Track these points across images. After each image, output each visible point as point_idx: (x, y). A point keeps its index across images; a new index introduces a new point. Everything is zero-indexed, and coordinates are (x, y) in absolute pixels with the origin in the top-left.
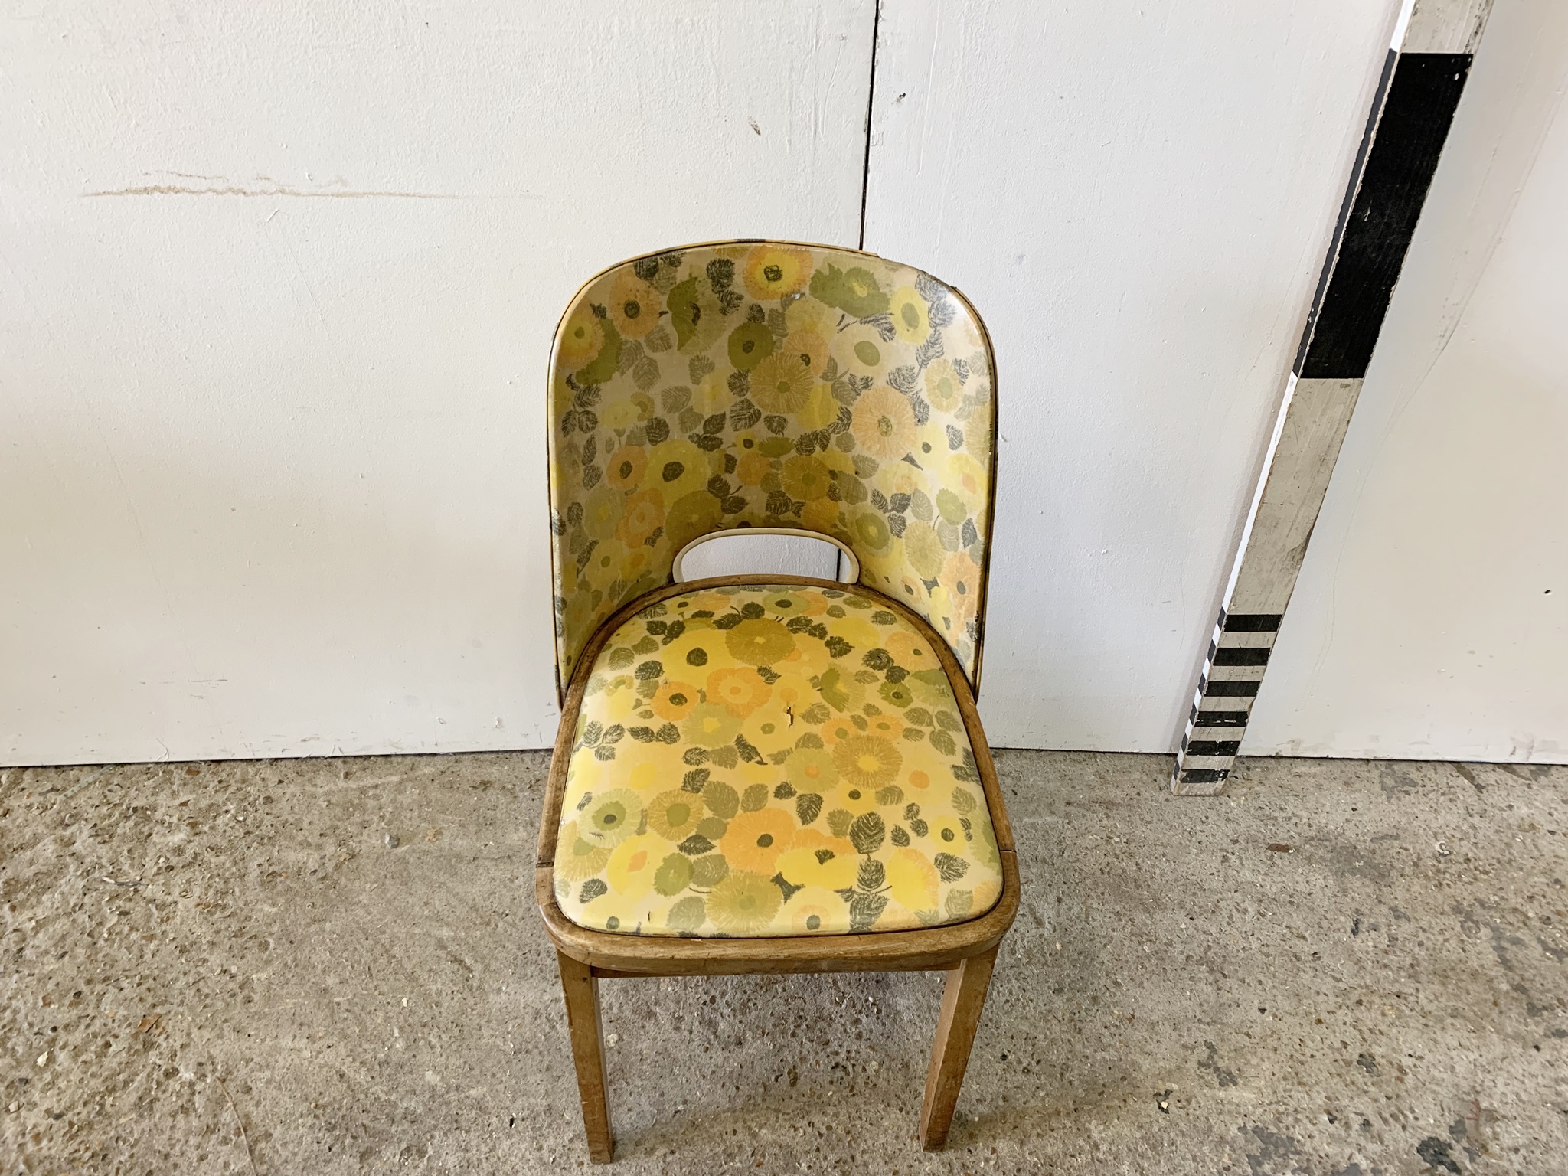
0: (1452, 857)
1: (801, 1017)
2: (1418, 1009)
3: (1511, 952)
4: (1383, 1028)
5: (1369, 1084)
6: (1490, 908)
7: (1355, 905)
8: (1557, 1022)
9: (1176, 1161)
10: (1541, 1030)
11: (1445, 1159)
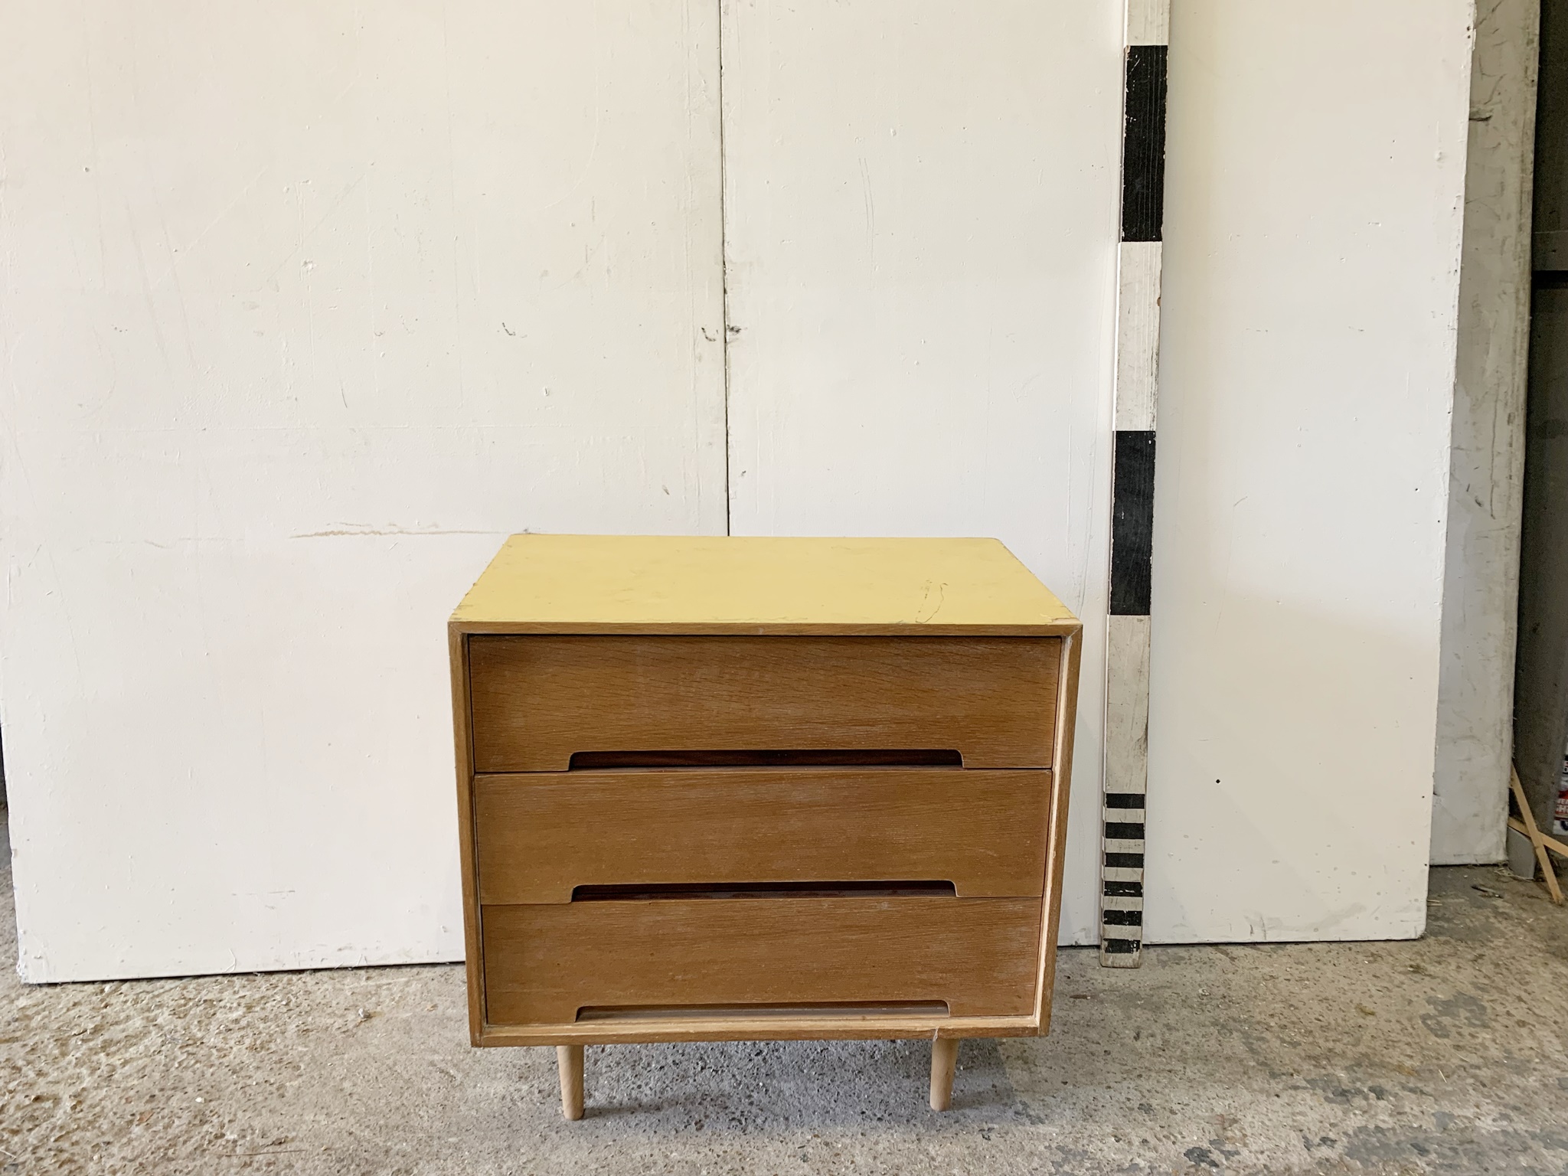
0: (1212, 996)
1: (706, 1095)
2: (1185, 1078)
3: (1256, 1045)
4: (1159, 1089)
5: (1147, 1119)
6: (1240, 1021)
7: (1136, 1024)
8: (1294, 1081)
9: (996, 1166)
10: (1281, 1086)
11: (1206, 1159)
